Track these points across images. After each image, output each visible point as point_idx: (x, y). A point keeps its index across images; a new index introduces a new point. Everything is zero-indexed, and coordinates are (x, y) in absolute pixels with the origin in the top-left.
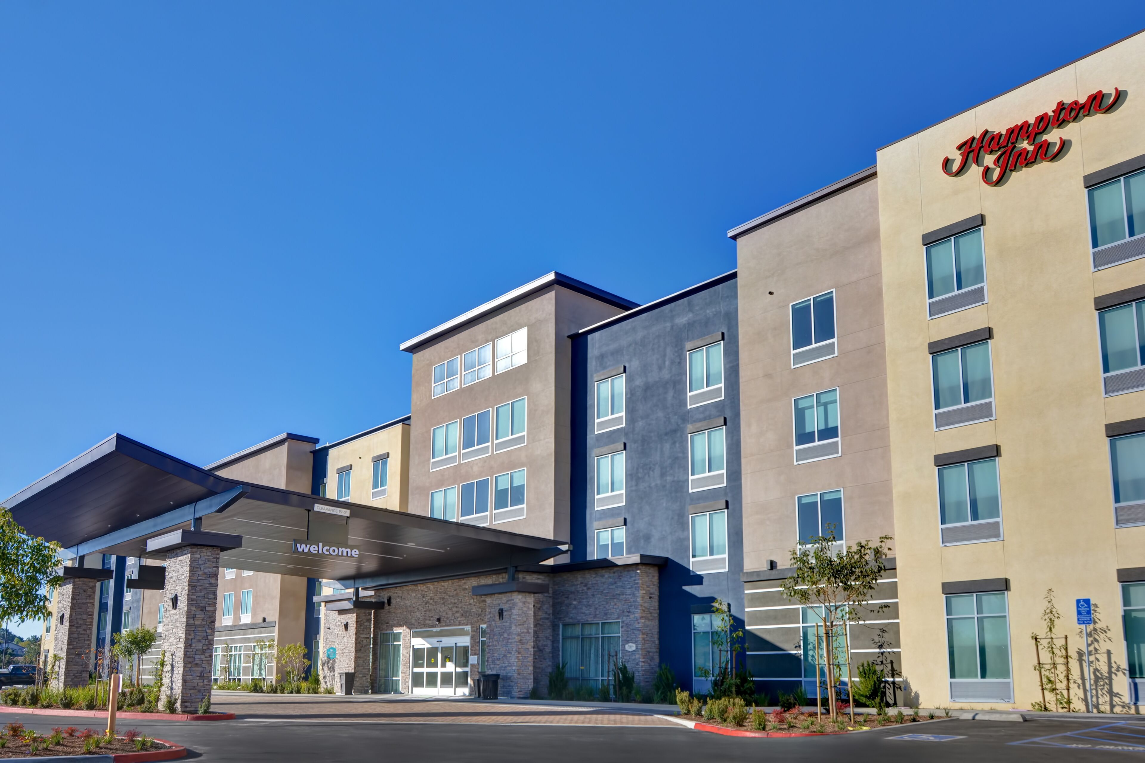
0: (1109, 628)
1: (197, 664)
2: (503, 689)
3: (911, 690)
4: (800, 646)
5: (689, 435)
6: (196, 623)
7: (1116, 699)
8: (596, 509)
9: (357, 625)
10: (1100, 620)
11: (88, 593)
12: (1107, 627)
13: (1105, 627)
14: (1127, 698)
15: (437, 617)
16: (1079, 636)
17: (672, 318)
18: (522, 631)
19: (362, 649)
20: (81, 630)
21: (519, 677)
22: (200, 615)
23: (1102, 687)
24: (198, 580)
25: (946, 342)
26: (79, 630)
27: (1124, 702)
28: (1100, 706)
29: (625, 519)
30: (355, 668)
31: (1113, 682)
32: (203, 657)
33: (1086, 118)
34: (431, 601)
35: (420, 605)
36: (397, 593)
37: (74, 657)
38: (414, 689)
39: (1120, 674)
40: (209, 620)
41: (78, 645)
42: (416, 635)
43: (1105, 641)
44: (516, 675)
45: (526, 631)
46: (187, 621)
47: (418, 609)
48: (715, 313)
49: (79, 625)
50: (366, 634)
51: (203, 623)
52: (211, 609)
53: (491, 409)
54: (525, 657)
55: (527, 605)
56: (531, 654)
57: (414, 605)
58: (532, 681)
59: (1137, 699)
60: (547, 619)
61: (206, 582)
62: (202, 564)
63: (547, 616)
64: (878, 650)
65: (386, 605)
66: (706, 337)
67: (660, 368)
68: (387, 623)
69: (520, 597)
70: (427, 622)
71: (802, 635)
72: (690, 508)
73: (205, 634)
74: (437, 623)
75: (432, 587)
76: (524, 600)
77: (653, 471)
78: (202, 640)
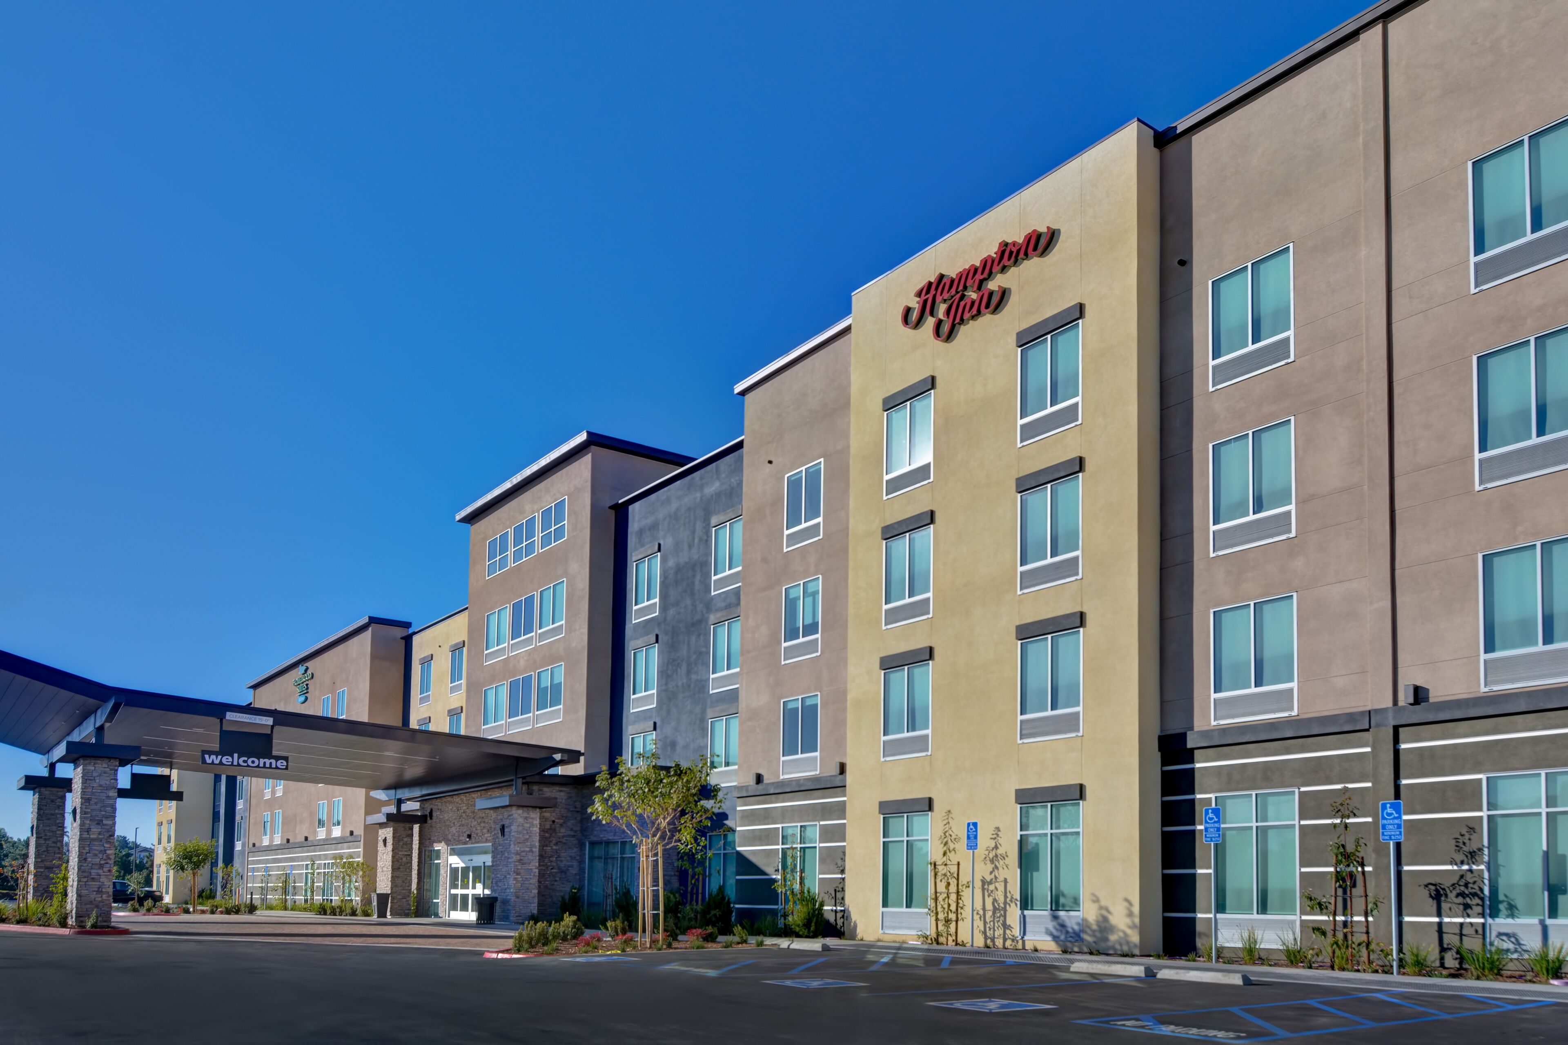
0: (1008, 854)
1: (93, 878)
2: (503, 914)
3: (851, 919)
4: (778, 870)
5: (712, 627)
6: (92, 836)
7: (1008, 932)
8: (631, 711)
9: (393, 840)
10: (1000, 845)
11: (57, 804)
12: (1006, 853)
13: (1004, 853)
14: (1017, 932)
15: (468, 833)
16: (983, 862)
17: (702, 487)
18: (522, 849)
19: (401, 867)
20: (50, 842)
21: (517, 900)
22: (95, 830)
23: (998, 919)
24: (93, 793)
25: (896, 526)
26: (47, 842)
27: (1013, 936)
28: (996, 940)
29: (655, 724)
30: (392, 888)
31: (1007, 913)
32: (100, 871)
33: (1025, 261)
34: (464, 815)
35: (456, 819)
36: (437, 805)
37: (42, 870)
38: (451, 912)
39: (1013, 905)
40: (107, 835)
41: (47, 858)
42: (453, 852)
43: (1003, 868)
44: (513, 898)
45: (528, 849)
46: (80, 835)
47: (454, 823)
48: (738, 482)
49: (47, 838)
50: (405, 851)
51: (100, 837)
52: (110, 822)
53: (535, 593)
54: (526, 878)
55: (530, 820)
56: (534, 876)
57: (451, 820)
58: (536, 905)
59: (1024, 934)
60: (573, 836)
61: (102, 794)
62: (97, 776)
63: (572, 833)
64: (840, 876)
65: (429, 819)
66: (728, 511)
67: (690, 547)
68: (430, 839)
69: (520, 811)
70: (460, 838)
71: (780, 856)
72: (710, 713)
73: (102, 848)
74: (468, 839)
75: (465, 799)
76: (526, 815)
77: (681, 669)
78: (99, 855)
